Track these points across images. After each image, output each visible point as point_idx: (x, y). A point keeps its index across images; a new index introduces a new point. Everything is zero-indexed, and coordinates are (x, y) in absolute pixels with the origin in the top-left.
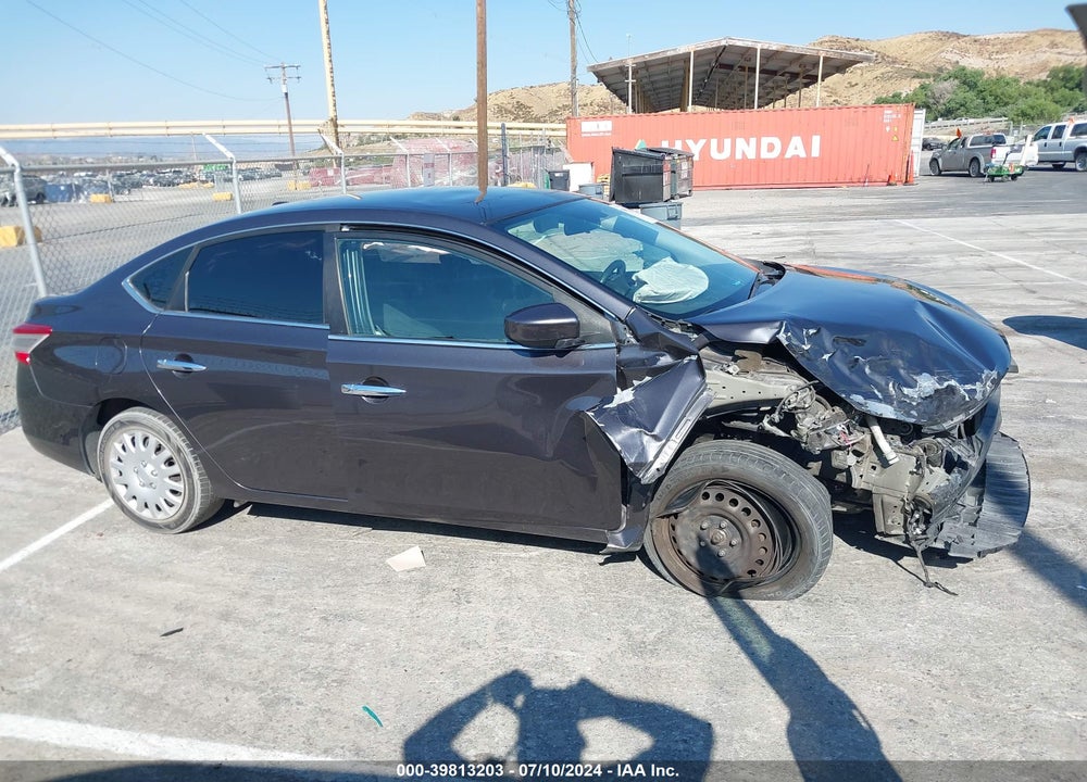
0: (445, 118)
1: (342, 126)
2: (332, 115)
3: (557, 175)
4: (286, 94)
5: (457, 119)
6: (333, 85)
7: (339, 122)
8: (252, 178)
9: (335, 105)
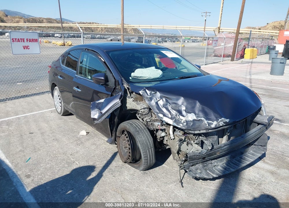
0: (256, 29)
1: (221, 29)
2: (219, 26)
3: (271, 47)
4: (206, 20)
5: (260, 29)
6: (221, 18)
7: (220, 28)
8: (194, 42)
9: (220, 24)
